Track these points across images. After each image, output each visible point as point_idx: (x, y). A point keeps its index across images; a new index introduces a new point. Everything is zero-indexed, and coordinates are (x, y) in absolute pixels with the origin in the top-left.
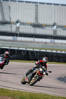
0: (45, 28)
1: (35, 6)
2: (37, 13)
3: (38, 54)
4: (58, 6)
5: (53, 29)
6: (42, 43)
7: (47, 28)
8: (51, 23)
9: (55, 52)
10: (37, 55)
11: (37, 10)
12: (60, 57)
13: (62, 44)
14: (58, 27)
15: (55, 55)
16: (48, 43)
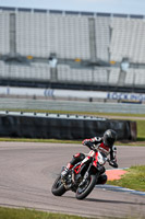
1: (8, 17)
2: (13, 32)
3: (18, 122)
4: (59, 15)
5: (49, 66)
6: (27, 97)
7: (37, 64)
8: (45, 53)
9: (55, 116)
10: (15, 124)
12: (66, 128)
13: (70, 99)
14: (60, 61)
15: (54, 124)
16: (40, 97)
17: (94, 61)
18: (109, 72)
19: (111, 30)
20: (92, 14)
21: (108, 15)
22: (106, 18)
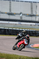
0: (15, 15)
1: (9, 2)
2: (10, 6)
3: (11, 31)
4: (23, 2)
5: (20, 16)
6: (14, 24)
7: (17, 15)
8: (19, 12)
11: (10, 5)
13: (25, 25)
14: (23, 15)
16: (17, 24)
17: (32, 15)
18: (36, 18)
19: (37, 6)
20: (32, 2)
21: (36, 2)
22: (35, 3)
